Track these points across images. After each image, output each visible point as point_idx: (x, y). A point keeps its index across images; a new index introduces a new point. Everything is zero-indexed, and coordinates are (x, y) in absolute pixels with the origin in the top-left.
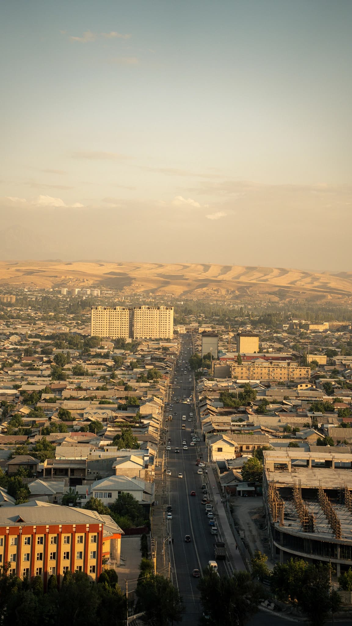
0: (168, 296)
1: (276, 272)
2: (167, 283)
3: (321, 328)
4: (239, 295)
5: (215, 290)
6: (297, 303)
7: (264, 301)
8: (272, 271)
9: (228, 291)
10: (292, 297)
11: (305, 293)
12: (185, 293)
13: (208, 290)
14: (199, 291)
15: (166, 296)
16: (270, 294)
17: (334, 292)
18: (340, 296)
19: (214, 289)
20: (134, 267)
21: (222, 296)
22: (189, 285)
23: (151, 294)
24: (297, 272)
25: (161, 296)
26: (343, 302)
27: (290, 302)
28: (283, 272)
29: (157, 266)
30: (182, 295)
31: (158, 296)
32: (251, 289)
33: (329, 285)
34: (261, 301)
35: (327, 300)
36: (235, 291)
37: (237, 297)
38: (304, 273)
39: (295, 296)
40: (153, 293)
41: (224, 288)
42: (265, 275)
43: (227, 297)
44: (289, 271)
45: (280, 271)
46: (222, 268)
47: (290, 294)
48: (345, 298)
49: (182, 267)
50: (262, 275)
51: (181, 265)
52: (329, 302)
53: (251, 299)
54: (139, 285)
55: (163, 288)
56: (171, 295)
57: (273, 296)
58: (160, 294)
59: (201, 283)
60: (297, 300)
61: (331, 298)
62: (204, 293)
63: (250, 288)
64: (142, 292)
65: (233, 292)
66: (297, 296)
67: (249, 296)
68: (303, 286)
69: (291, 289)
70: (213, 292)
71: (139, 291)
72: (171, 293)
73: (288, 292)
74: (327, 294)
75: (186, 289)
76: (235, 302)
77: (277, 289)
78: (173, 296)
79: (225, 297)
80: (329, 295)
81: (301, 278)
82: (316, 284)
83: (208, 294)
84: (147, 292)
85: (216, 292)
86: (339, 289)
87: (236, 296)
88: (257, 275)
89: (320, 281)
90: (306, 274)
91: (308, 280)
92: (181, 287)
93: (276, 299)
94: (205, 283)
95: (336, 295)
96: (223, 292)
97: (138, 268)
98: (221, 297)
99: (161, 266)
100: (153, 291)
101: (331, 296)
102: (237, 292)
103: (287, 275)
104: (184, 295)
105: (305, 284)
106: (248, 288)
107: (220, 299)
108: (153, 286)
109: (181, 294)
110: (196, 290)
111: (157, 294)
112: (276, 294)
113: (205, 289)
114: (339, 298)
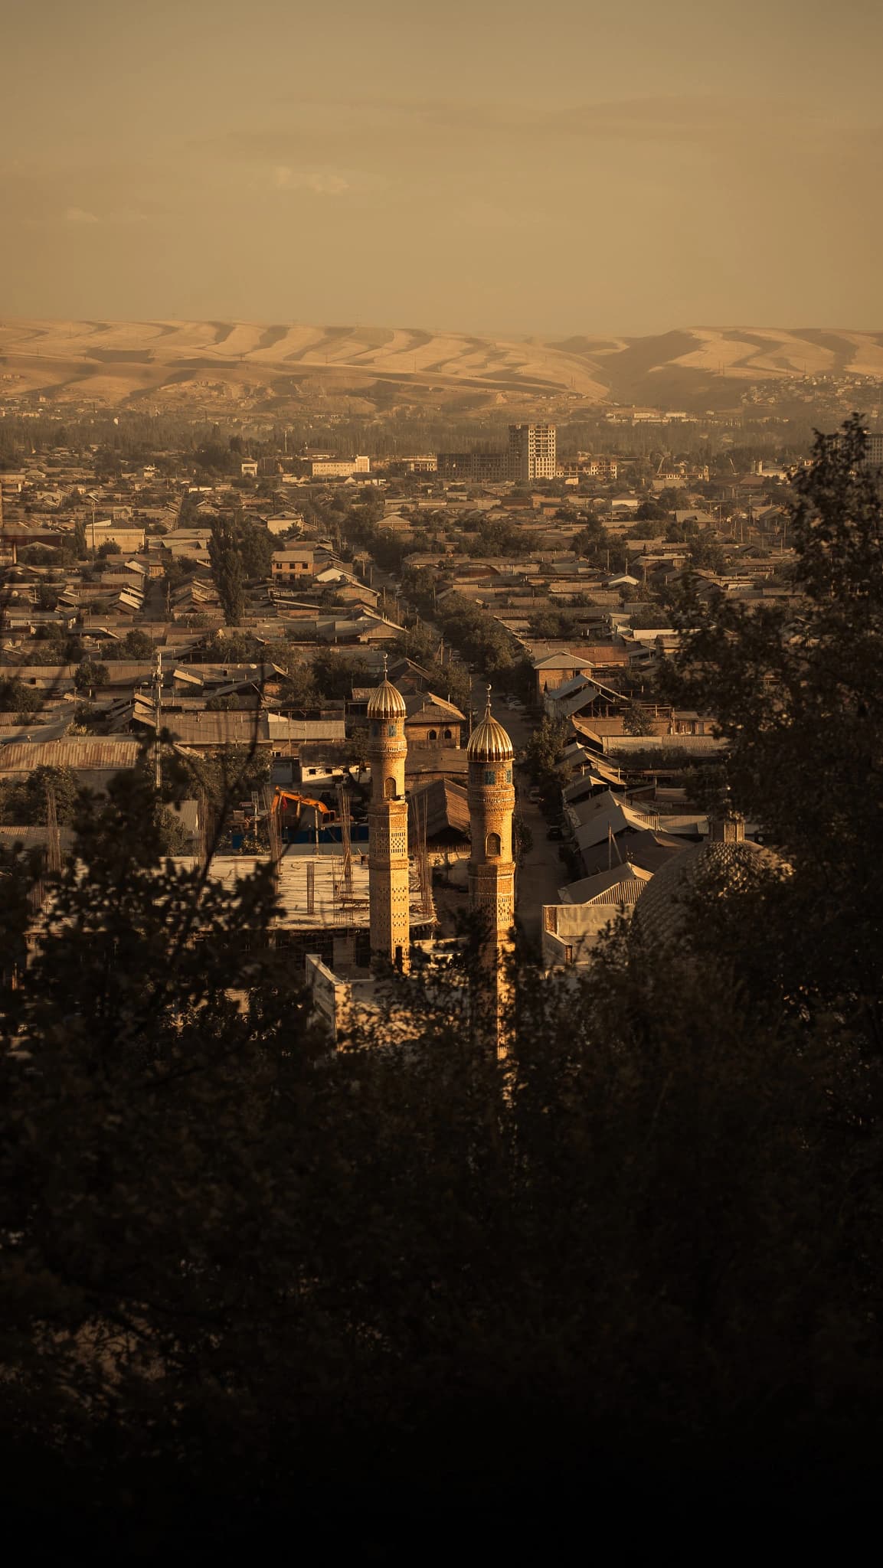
0: (89, 404)
1: (401, 339)
2: (88, 371)
3: (345, 469)
4: (274, 399)
5: (212, 388)
6: (419, 416)
7: (336, 413)
8: (391, 338)
9: (247, 389)
10: (410, 402)
11: (441, 390)
12: (136, 395)
13: (195, 386)
14: (171, 389)
15: (83, 405)
16: (353, 394)
17: (520, 386)
18: (527, 396)
19: (210, 384)
20: (33, 331)
21: (231, 403)
22: (147, 374)
23: (42, 399)
24: (451, 339)
25: (70, 403)
26: (534, 411)
27: (401, 415)
28: (420, 338)
29: (93, 328)
30: (126, 400)
31: (61, 404)
32: (305, 382)
33: (522, 371)
34: (329, 413)
35: (495, 408)
36: (265, 389)
37: (268, 405)
38: (470, 340)
39: (415, 399)
40: (47, 397)
41: (236, 381)
42: (373, 347)
43: (242, 405)
44: (432, 337)
45: (411, 338)
46: (265, 331)
47: (405, 395)
48: (540, 401)
49: (160, 330)
50: (364, 348)
51: (158, 325)
52: (500, 412)
53: (302, 408)
54: (13, 376)
55: (78, 383)
56: (96, 401)
57: (361, 399)
58: (67, 399)
59: (177, 370)
60: (419, 410)
61: (505, 401)
62: (184, 395)
63: (304, 380)
64: (21, 394)
65: (261, 391)
66: (420, 400)
67: (299, 400)
68: (456, 373)
69: (412, 381)
70: (206, 392)
71: (13, 391)
72: (98, 397)
73: (398, 388)
74: (496, 391)
75: (138, 385)
76: (262, 417)
77: (371, 382)
78: (102, 405)
79: (237, 405)
80: (500, 395)
81: (461, 354)
82: (493, 367)
83: (193, 397)
84: (33, 395)
85: (215, 393)
86: (538, 377)
87: (267, 401)
88: (351, 347)
89: (506, 359)
90: (476, 344)
91: (479, 357)
92: (126, 380)
93: (367, 406)
94: (187, 369)
95: (519, 394)
96: (236, 392)
97: (42, 333)
98: (228, 405)
99: (103, 328)
100: (50, 392)
101: (505, 396)
102: (270, 391)
103: (426, 346)
104: (130, 401)
105: (465, 368)
106: (298, 379)
107: (225, 409)
108: (51, 379)
109: (123, 400)
110: (163, 388)
111: (61, 400)
112: (369, 395)
113: (185, 384)
114: (524, 401)
